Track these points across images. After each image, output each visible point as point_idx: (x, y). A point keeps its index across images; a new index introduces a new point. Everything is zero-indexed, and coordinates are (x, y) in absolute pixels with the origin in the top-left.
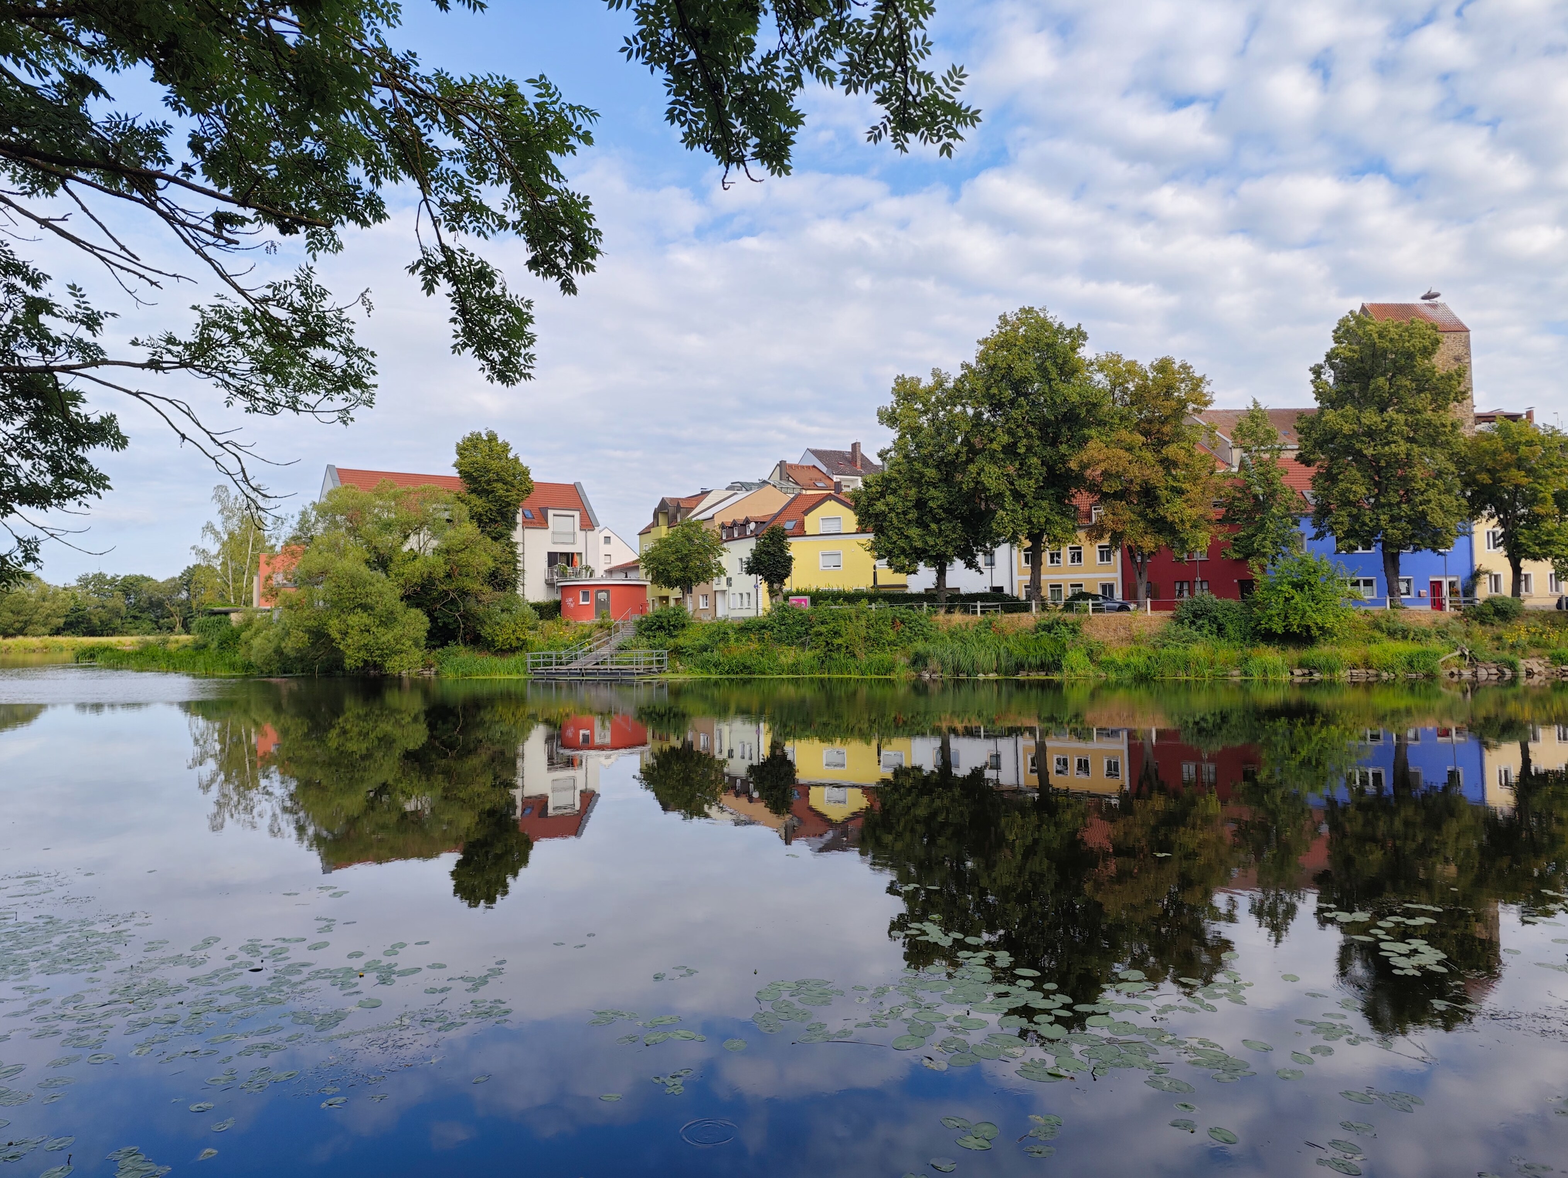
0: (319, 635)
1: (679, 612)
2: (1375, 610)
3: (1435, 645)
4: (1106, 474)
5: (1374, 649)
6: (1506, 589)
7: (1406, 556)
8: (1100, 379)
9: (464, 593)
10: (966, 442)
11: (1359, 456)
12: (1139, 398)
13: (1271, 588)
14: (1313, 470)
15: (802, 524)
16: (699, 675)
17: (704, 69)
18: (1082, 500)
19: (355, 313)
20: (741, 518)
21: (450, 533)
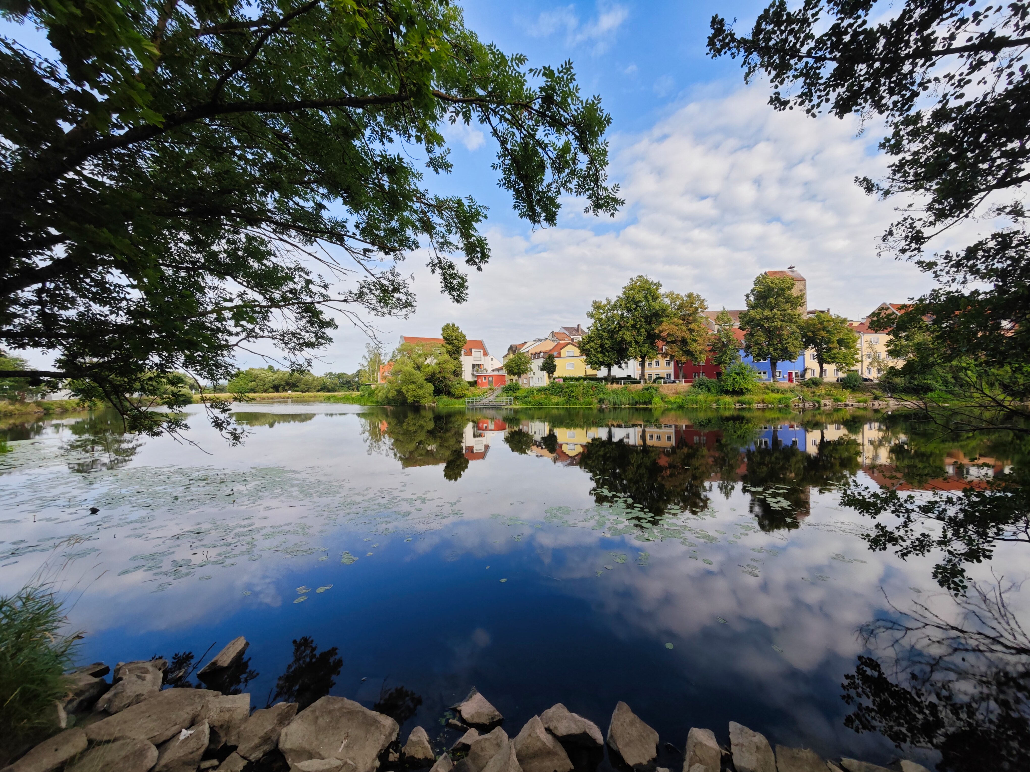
0: (399, 392)
1: (517, 384)
2: (767, 383)
3: (789, 395)
4: (669, 335)
5: (766, 397)
6: (817, 375)
7: (779, 363)
8: (667, 301)
9: (445, 378)
10: (618, 323)
11: (762, 327)
12: (681, 307)
13: (728, 375)
14: (745, 332)
15: (560, 353)
16: (524, 406)
17: (527, 190)
18: (660, 344)
19: (409, 281)
20: (538, 351)
21: (440, 357)
